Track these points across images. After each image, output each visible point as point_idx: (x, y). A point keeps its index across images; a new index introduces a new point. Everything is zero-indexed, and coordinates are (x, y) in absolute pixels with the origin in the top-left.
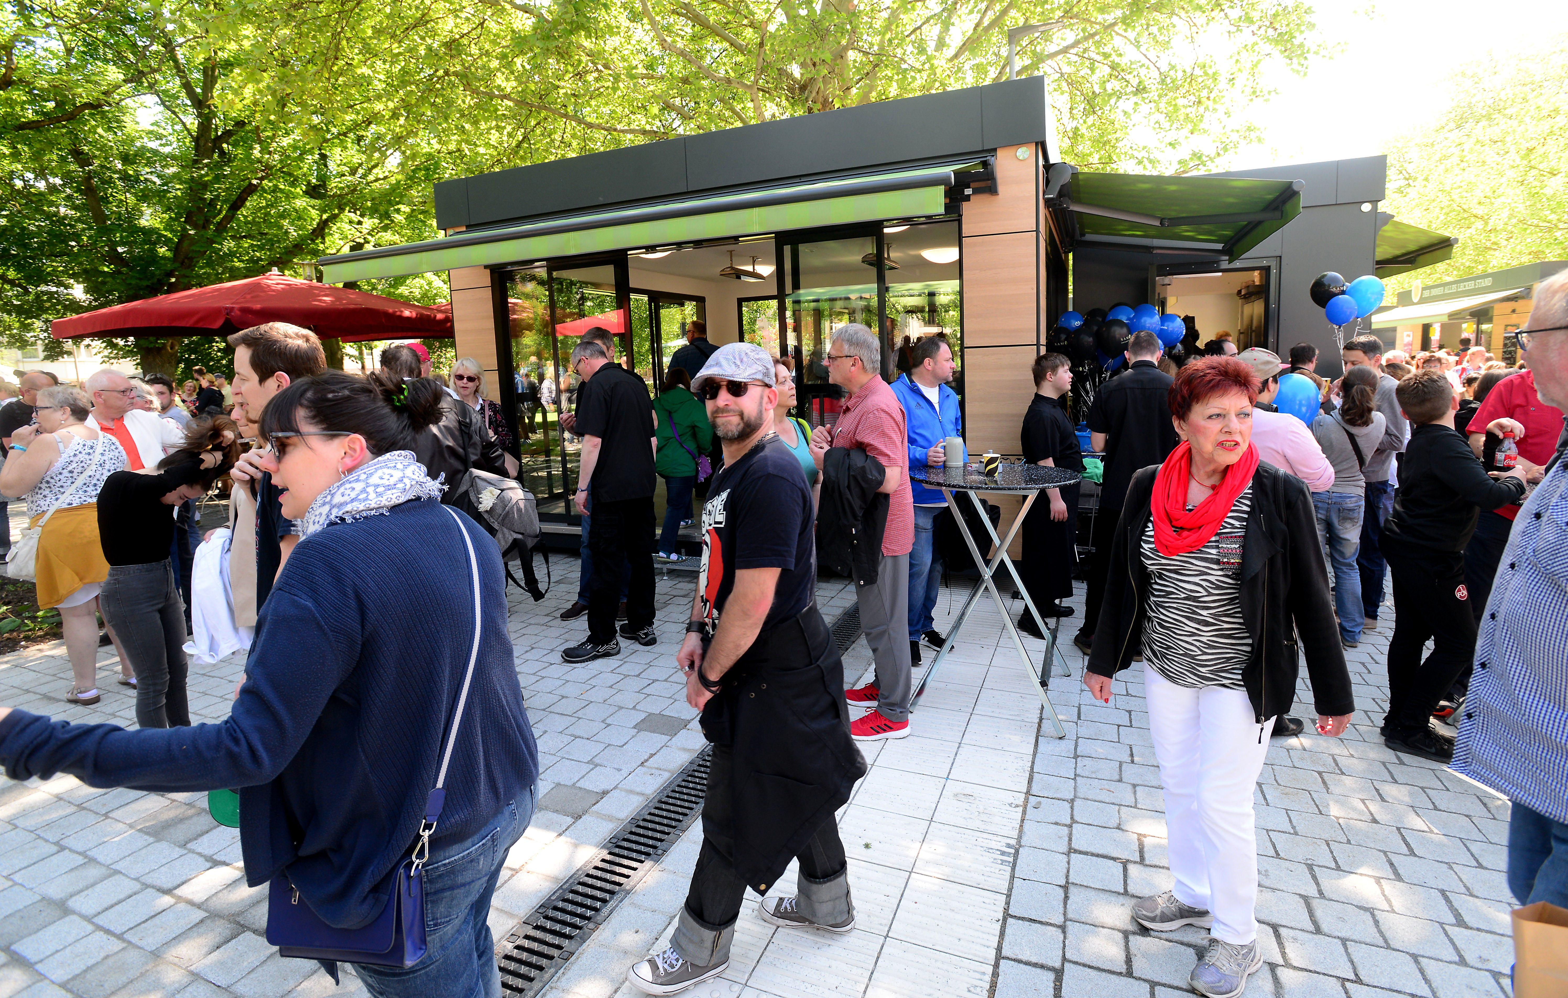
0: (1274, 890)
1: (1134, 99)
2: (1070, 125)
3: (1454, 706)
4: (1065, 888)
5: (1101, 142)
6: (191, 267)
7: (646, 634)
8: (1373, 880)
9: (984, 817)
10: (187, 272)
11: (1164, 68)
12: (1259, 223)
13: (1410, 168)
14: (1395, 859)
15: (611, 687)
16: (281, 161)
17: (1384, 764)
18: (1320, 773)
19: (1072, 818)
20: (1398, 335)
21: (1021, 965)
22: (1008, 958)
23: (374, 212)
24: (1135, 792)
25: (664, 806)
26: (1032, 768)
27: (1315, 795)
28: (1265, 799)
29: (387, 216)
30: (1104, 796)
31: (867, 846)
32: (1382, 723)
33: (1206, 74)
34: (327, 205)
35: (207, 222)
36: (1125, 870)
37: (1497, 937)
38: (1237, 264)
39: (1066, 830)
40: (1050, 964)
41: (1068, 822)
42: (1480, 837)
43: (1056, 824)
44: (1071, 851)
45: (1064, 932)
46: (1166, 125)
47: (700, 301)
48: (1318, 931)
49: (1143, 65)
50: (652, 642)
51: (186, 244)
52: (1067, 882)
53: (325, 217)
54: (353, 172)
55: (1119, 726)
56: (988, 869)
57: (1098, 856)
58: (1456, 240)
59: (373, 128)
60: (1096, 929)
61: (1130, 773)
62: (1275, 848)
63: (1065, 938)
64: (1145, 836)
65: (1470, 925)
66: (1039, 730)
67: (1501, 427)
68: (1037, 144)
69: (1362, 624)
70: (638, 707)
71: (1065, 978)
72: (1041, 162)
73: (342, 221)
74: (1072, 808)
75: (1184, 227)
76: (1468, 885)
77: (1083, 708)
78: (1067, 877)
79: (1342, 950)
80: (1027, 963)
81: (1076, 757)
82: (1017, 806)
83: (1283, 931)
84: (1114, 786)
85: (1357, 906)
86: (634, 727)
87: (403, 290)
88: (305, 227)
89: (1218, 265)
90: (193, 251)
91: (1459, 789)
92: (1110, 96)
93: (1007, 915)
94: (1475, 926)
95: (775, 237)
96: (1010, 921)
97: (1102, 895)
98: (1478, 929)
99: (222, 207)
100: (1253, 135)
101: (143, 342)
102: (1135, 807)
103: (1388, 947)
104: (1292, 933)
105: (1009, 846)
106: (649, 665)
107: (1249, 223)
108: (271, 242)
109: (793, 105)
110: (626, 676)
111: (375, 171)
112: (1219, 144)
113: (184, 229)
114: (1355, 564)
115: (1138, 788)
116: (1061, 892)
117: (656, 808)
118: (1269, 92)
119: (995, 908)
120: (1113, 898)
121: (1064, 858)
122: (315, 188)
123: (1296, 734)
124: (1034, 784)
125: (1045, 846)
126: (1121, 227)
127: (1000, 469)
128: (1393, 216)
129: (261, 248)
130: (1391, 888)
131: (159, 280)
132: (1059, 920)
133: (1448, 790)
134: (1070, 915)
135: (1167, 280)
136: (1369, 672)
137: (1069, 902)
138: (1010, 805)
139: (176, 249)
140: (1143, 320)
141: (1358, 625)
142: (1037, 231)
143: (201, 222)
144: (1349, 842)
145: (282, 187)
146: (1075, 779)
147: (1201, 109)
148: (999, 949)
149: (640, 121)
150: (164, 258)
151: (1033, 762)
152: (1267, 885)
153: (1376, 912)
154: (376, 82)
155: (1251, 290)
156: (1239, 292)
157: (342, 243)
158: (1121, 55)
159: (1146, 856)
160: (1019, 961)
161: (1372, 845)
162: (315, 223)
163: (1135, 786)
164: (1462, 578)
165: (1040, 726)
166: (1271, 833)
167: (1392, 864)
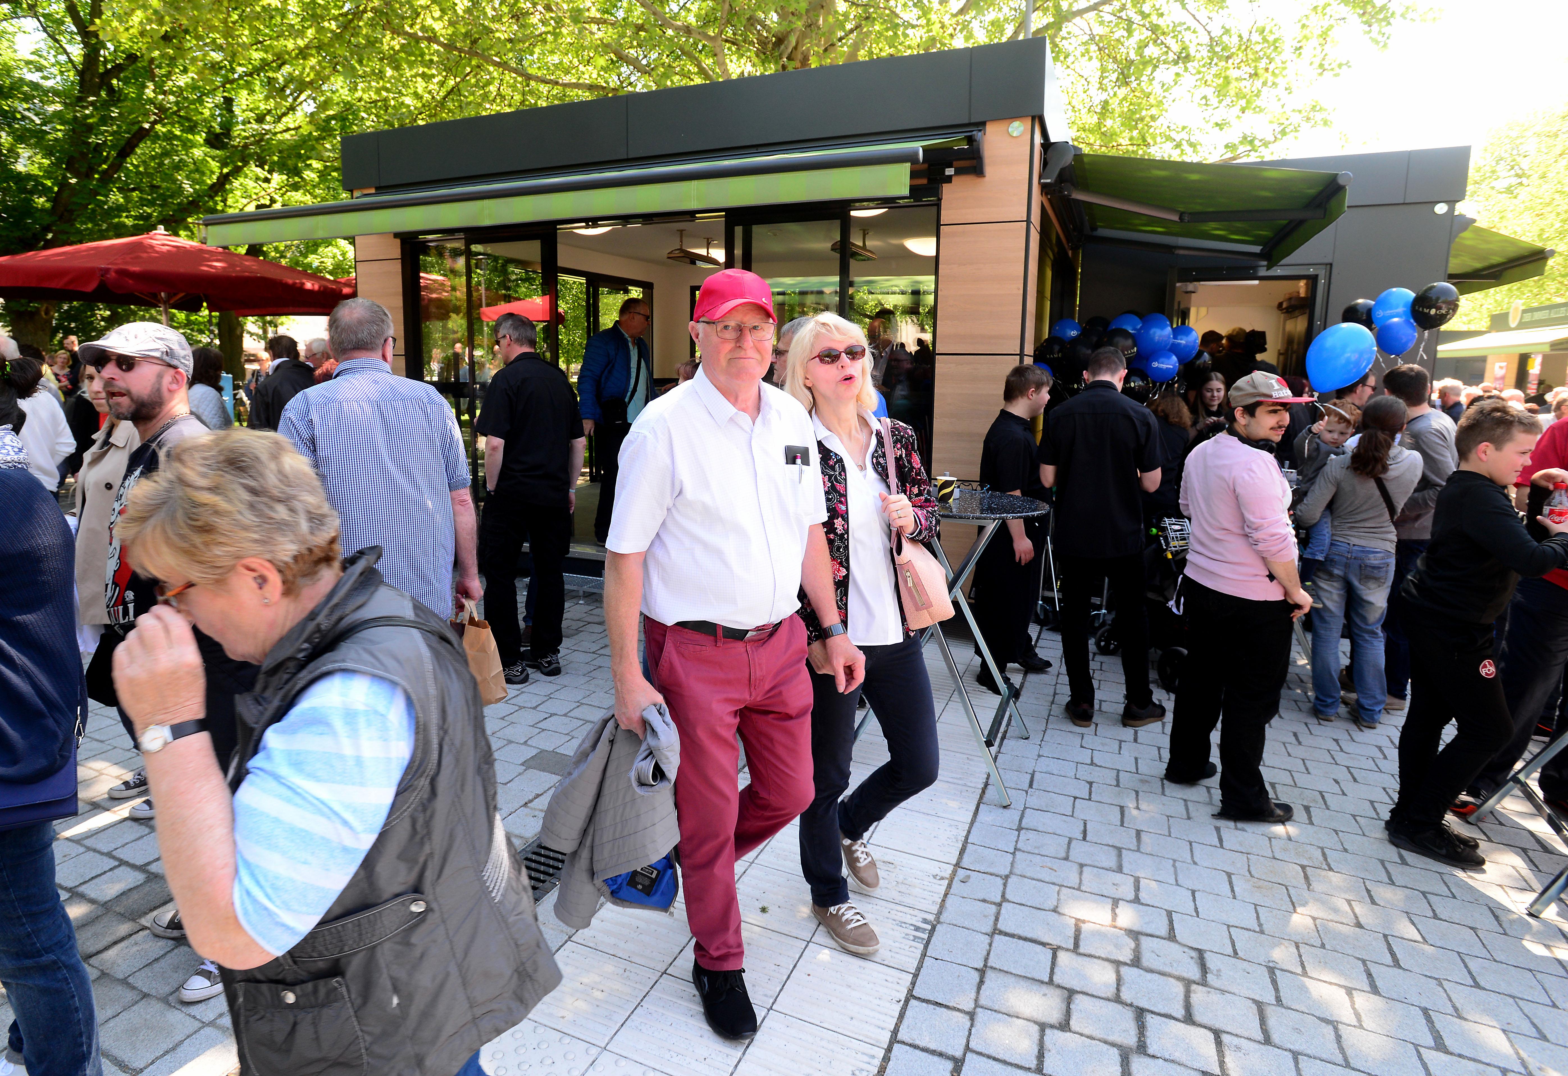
0: (1223, 991)
1: (1175, 69)
2: (1099, 97)
3: (1478, 802)
4: (982, 972)
5: (1131, 119)
6: (71, 221)
7: (550, 663)
8: (1343, 991)
9: (903, 888)
10: (65, 227)
11: (1216, 32)
12: (1301, 222)
13: (1525, 164)
14: (1374, 969)
15: (503, 718)
16: (177, 103)
17: (1382, 862)
18: (1303, 867)
19: (1003, 896)
20: (1488, 366)
21: (917, 1052)
22: (903, 1043)
23: (281, 167)
24: (1081, 873)
25: (543, 852)
26: (967, 838)
27: (1292, 891)
28: (1233, 891)
29: (297, 172)
30: (1046, 875)
31: (764, 910)
32: (1387, 816)
33: (1265, 40)
34: (227, 157)
35: (91, 170)
36: (1054, 957)
37: (1481, 1066)
38: (1278, 271)
39: (993, 909)
40: (950, 1052)
41: (998, 899)
42: (1484, 953)
43: (984, 901)
44: (996, 931)
45: (972, 1019)
46: (1214, 100)
47: (647, 287)
48: (1268, 1040)
49: (1188, 28)
50: (555, 672)
51: (66, 194)
52: (985, 966)
53: (225, 171)
54: (260, 119)
55: (1075, 798)
56: (897, 944)
57: (1026, 939)
58: (1552, 253)
59: (287, 69)
60: (1009, 1019)
61: (1079, 851)
62: (1233, 945)
63: (972, 1025)
64: (1084, 922)
65: (1450, 1049)
66: (981, 797)
67: (1549, 478)
68: (1033, 118)
69: (1383, 702)
70: (529, 743)
71: (965, 1069)
72: (1038, 139)
73: (246, 176)
74: (1005, 885)
75: (1213, 225)
76: (1458, 1005)
77: (1037, 776)
78: (986, 960)
79: (1292, 1064)
80: (925, 1050)
81: (1019, 829)
82: (942, 878)
83: (1225, 1038)
84: (1056, 865)
85: (1319, 1018)
86: (522, 764)
87: (313, 260)
88: (204, 182)
89: (1256, 271)
90: (75, 203)
91: (1468, 897)
92: (1145, 64)
93: (910, 996)
94: (1457, 1051)
95: (725, 216)
96: (913, 1002)
97: (1022, 983)
98: (1460, 1056)
99: (109, 153)
100: (1318, 116)
101: (13, 305)
102: (1079, 889)
103: (1347, 1065)
104: (1236, 1041)
105: (925, 921)
106: (549, 697)
107: (1290, 222)
108: (164, 198)
109: (763, 62)
110: (521, 708)
111: (284, 119)
112: (1275, 126)
113: (65, 178)
114: (1379, 632)
115: (1085, 869)
116: (976, 976)
117: (534, 853)
118: (1340, 66)
119: (898, 987)
120: (1035, 986)
121: (987, 939)
122: (217, 136)
123: (1282, 821)
124: (965, 856)
125: (966, 924)
126: (1137, 222)
127: (957, 494)
128: (1474, 221)
129: (151, 204)
130: (1364, 1001)
131: (34, 234)
132: (969, 1006)
133: (1454, 897)
134: (982, 1001)
135: (1191, 286)
136: (1385, 758)
137: (983, 987)
138: (935, 877)
139: (55, 200)
140: (1152, 331)
141: (1379, 703)
142: (1028, 221)
143: (83, 170)
144: (1323, 946)
145: (178, 133)
146: (1014, 854)
147: (1258, 84)
148: (895, 1032)
149: (590, 74)
150: (43, 210)
151: (969, 832)
152: (1216, 986)
153: (1340, 1026)
154: (291, 16)
155: (1293, 302)
156: (1280, 305)
157: (245, 201)
158: (1162, 15)
159: (1081, 943)
160: (916, 1047)
161: (1350, 952)
162: (215, 177)
163: (1082, 866)
164: (1489, 652)
165: (983, 792)
166: (1232, 929)
167: (1369, 975)
